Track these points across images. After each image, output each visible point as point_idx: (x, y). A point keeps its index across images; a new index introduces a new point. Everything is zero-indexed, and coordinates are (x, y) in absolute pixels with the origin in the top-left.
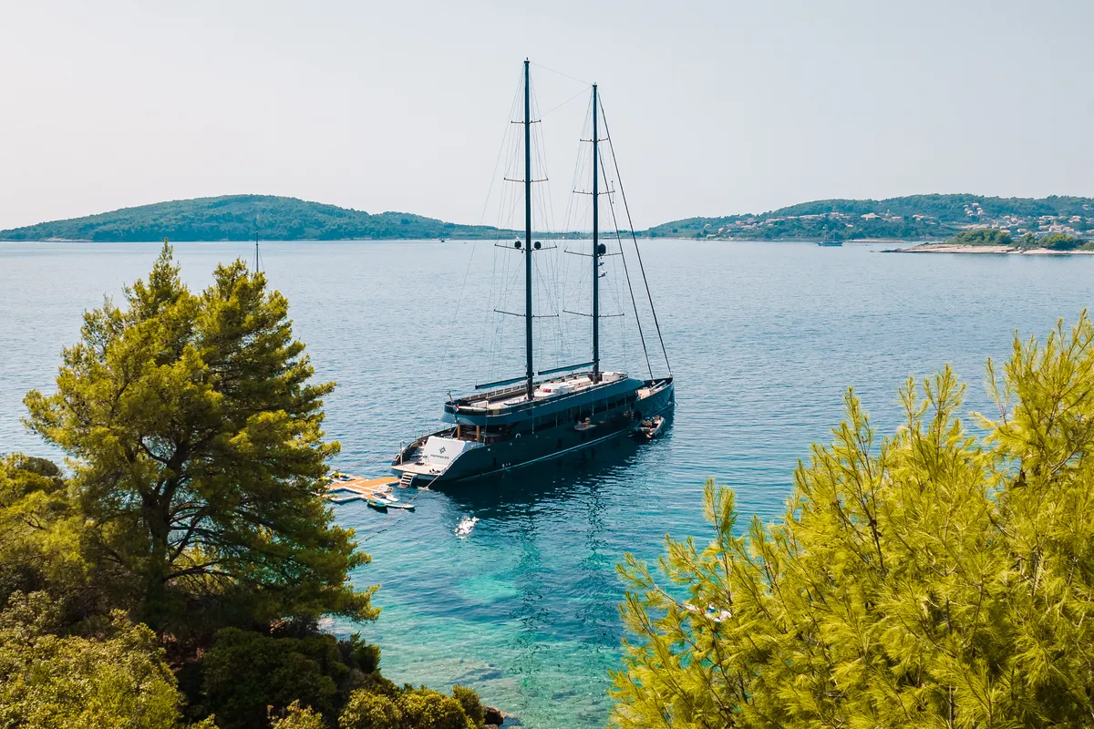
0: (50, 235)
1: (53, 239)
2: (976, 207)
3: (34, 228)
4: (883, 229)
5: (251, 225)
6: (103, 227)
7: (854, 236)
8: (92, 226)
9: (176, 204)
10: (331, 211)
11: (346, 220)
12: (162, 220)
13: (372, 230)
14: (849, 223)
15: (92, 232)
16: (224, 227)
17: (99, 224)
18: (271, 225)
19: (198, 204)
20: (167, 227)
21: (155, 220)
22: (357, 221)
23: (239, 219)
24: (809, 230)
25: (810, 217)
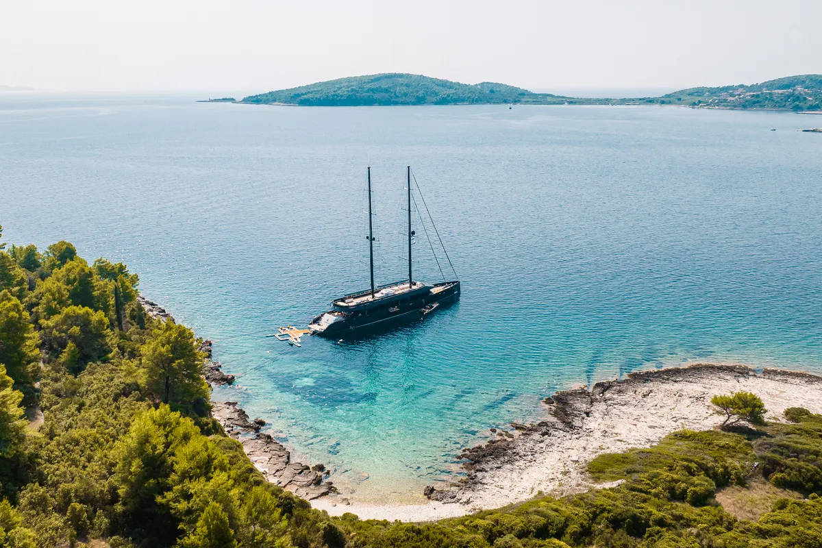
0: (274, 101)
1: (276, 103)
3: (266, 95)
5: (393, 95)
6: (305, 96)
7: (812, 108)
8: (298, 95)
9: (349, 80)
10: (444, 84)
11: (452, 91)
12: (339, 92)
13: (469, 98)
14: (810, 96)
15: (298, 99)
16: (376, 96)
17: (302, 94)
18: (406, 95)
19: (362, 80)
20: (342, 96)
21: (334, 91)
22: (460, 92)
23: (386, 91)
24: (777, 102)
25: (780, 91)
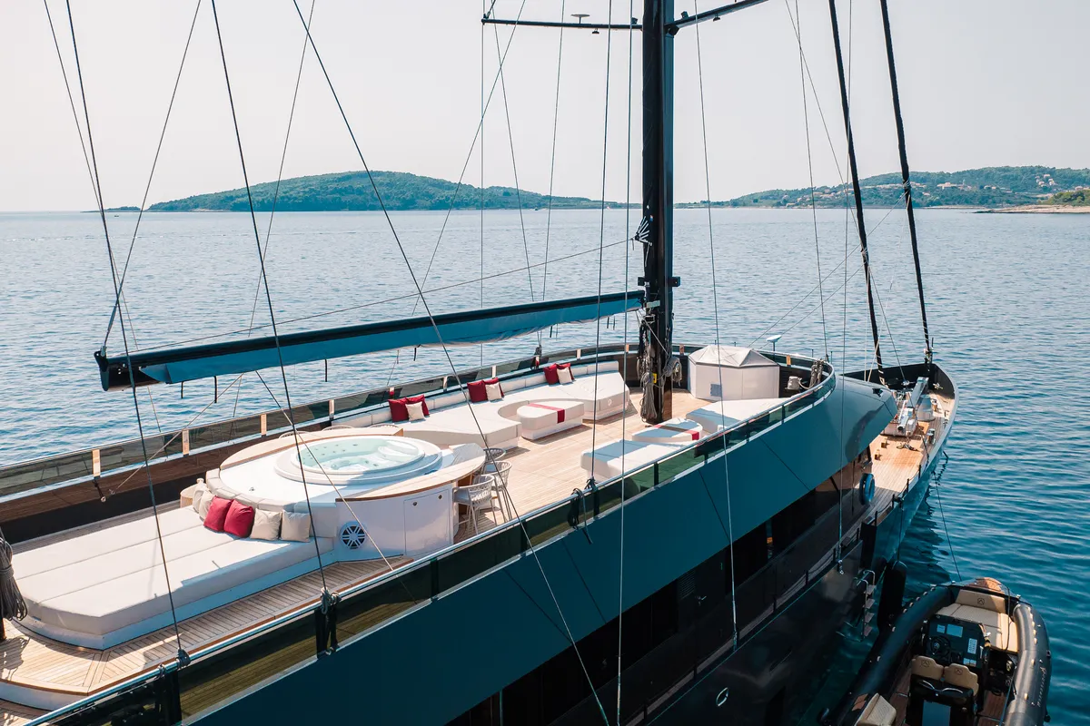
0: (196, 207)
1: (198, 209)
2: (1047, 178)
3: (185, 201)
4: (959, 197)
5: (369, 197)
6: (240, 199)
7: (932, 204)
8: (232, 198)
9: (307, 179)
10: (440, 184)
11: (453, 192)
12: (291, 193)
13: (476, 201)
14: (926, 191)
15: (231, 203)
16: (347, 198)
17: (238, 197)
18: (388, 198)
19: (324, 180)
20: (296, 198)
21: (285, 193)
22: (463, 194)
23: (360, 192)
24: (887, 198)
25: (888, 186)
